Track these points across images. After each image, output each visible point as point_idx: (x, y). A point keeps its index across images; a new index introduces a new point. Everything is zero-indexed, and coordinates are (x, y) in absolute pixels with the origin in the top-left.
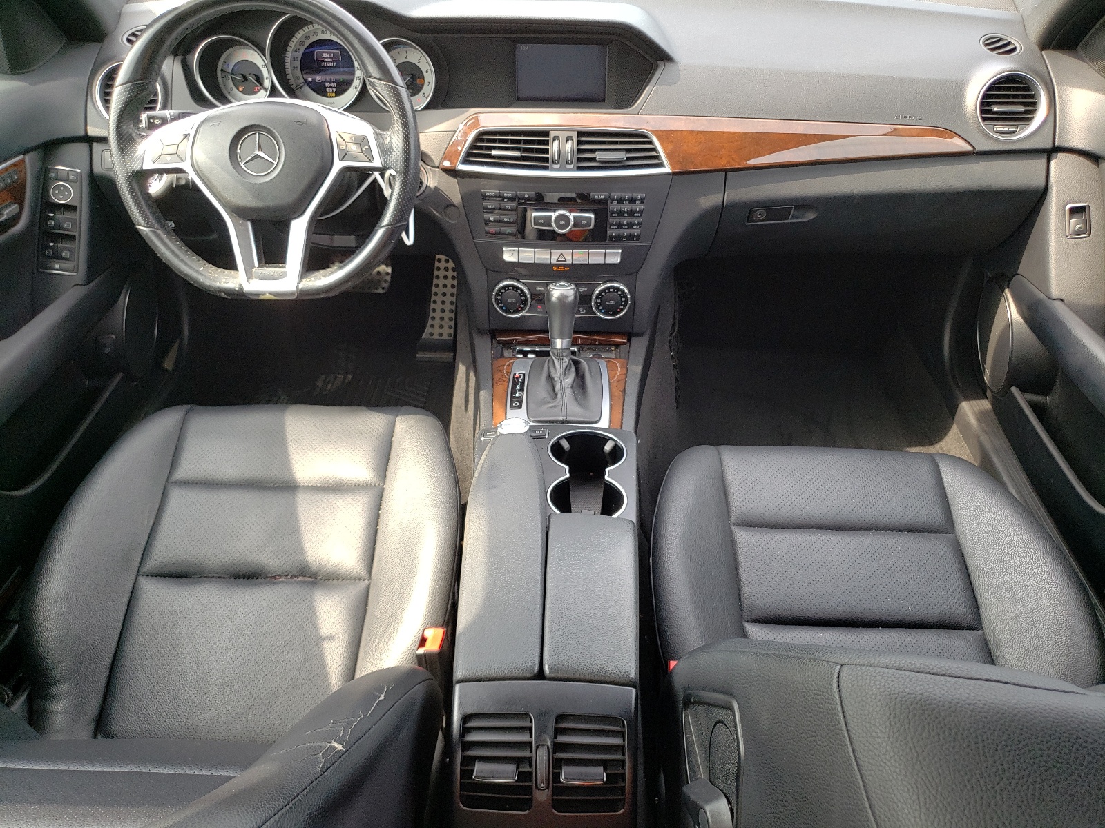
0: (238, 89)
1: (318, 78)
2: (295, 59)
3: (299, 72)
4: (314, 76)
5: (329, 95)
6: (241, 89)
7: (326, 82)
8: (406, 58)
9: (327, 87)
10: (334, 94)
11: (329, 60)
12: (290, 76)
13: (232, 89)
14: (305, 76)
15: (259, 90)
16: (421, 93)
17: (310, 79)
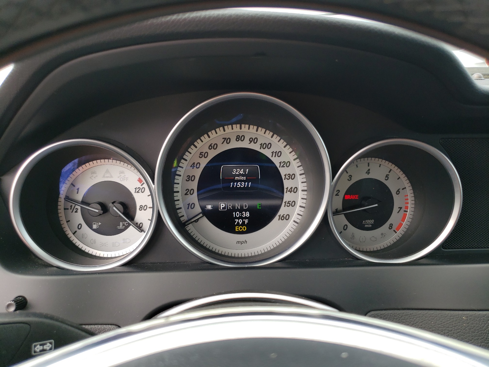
0: (91, 227)
1: (222, 205)
2: (190, 178)
3: (194, 198)
4: (215, 203)
5: (237, 228)
6: (95, 227)
7: (234, 209)
8: (368, 172)
9: (236, 218)
10: (244, 228)
11: (242, 178)
12: (179, 204)
13: (80, 227)
14: (203, 203)
15: (126, 228)
16: (387, 225)
17: (209, 207)
